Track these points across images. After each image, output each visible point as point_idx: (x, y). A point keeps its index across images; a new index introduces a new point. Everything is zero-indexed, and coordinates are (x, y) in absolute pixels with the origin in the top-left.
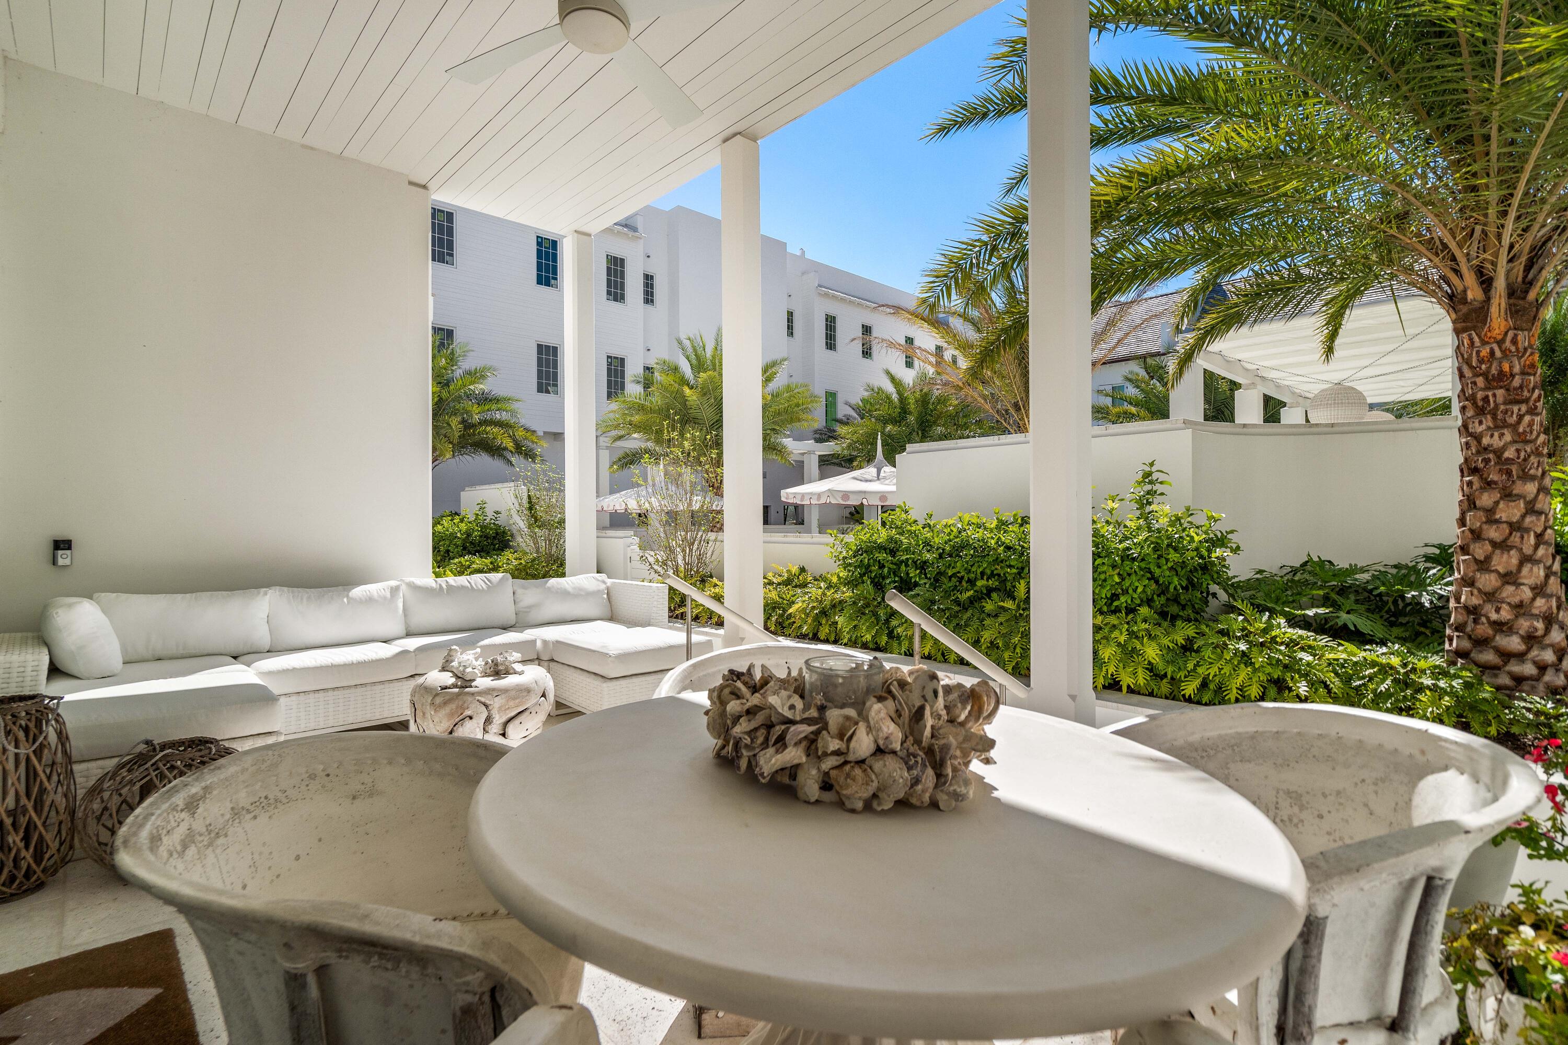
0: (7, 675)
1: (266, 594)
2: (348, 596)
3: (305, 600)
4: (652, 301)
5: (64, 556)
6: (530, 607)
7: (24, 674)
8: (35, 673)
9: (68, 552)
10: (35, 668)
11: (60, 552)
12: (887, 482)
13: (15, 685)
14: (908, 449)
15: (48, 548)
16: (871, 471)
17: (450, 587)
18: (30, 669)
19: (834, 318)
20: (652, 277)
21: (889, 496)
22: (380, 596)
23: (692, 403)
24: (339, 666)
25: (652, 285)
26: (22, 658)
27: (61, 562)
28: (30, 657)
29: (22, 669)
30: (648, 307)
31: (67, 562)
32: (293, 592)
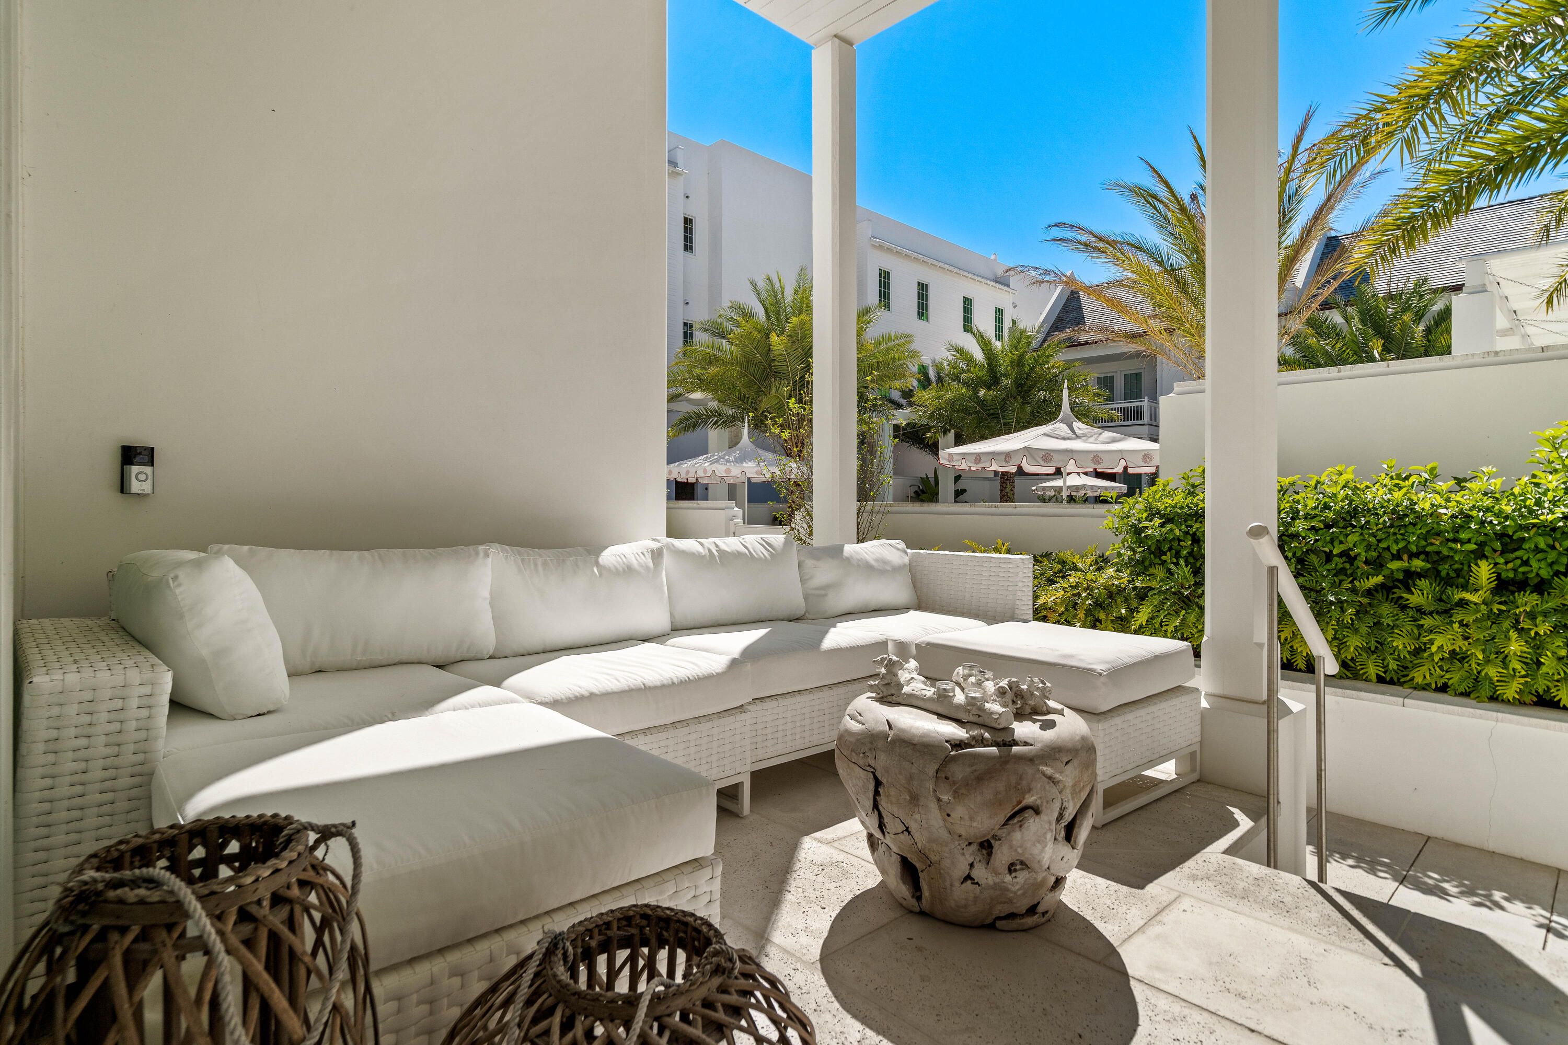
0: (86, 719)
1: (487, 555)
2: (597, 563)
3: (540, 568)
4: (691, 248)
5: (142, 477)
6: (827, 587)
7: (121, 716)
8: (145, 713)
9: (148, 469)
10: (145, 701)
11: (135, 469)
12: (1092, 440)
13: (102, 739)
14: (1176, 389)
15: (110, 461)
16: (1059, 427)
17: (722, 552)
18: (135, 702)
19: (889, 273)
20: (691, 220)
21: (1104, 457)
22: (640, 565)
23: (776, 353)
24: (655, 688)
25: (691, 229)
26: (119, 679)
27: (136, 487)
28: (134, 676)
29: (119, 704)
30: (688, 254)
31: (146, 487)
32: (520, 554)
